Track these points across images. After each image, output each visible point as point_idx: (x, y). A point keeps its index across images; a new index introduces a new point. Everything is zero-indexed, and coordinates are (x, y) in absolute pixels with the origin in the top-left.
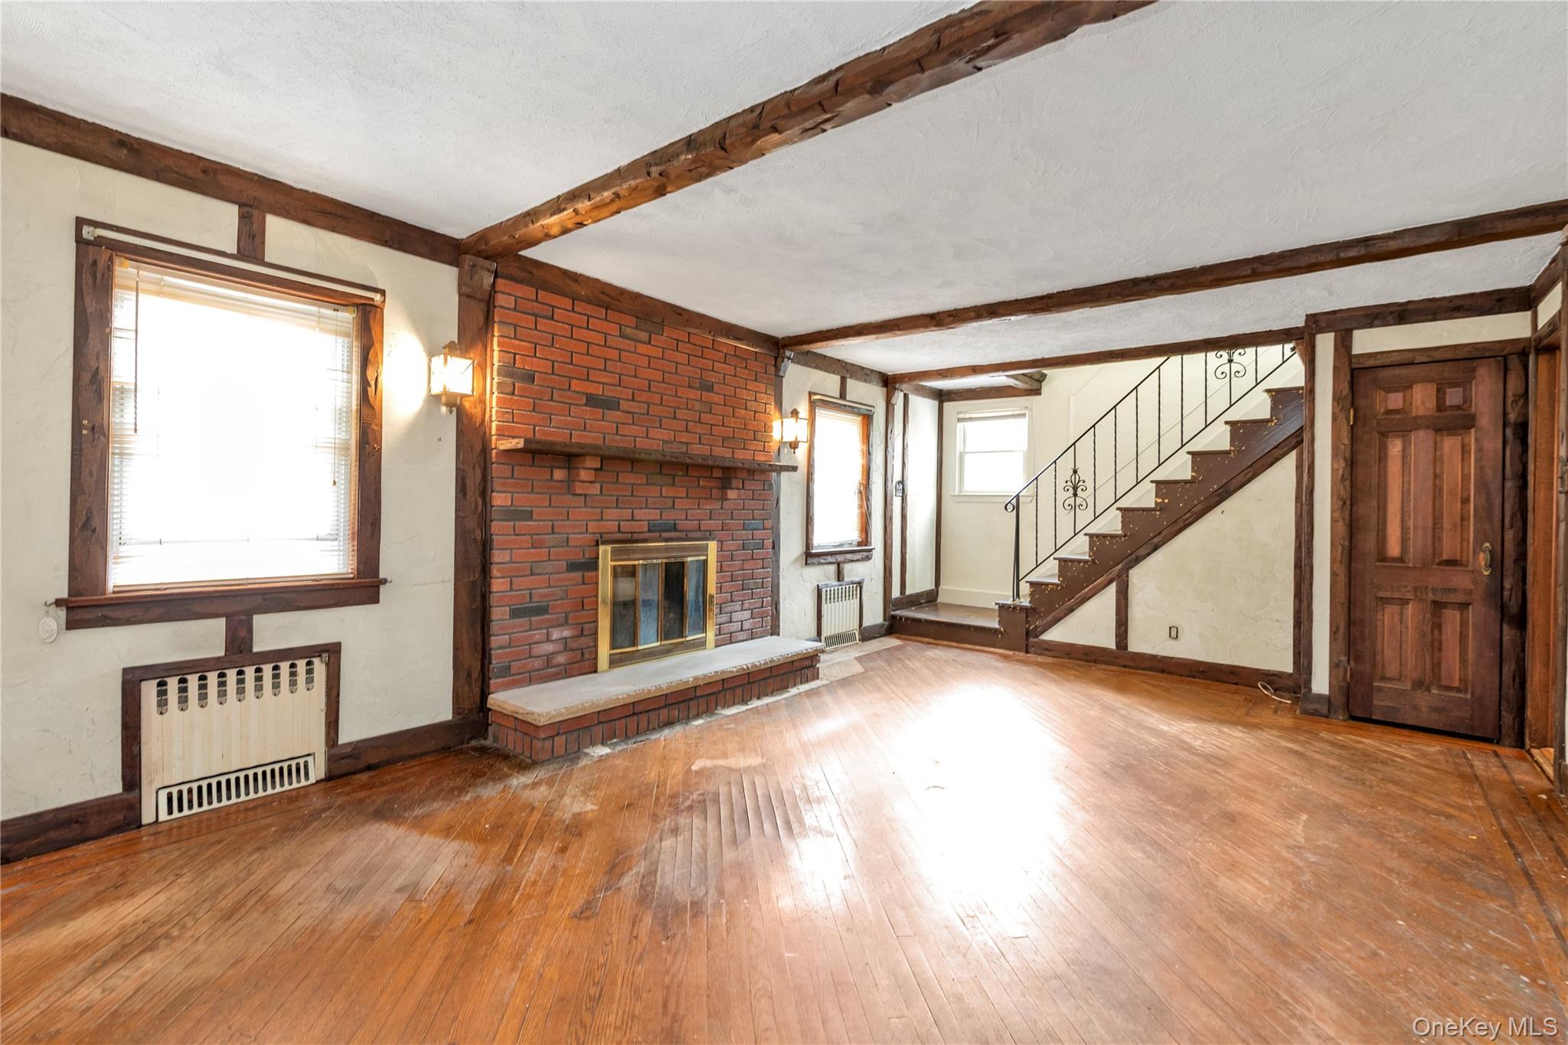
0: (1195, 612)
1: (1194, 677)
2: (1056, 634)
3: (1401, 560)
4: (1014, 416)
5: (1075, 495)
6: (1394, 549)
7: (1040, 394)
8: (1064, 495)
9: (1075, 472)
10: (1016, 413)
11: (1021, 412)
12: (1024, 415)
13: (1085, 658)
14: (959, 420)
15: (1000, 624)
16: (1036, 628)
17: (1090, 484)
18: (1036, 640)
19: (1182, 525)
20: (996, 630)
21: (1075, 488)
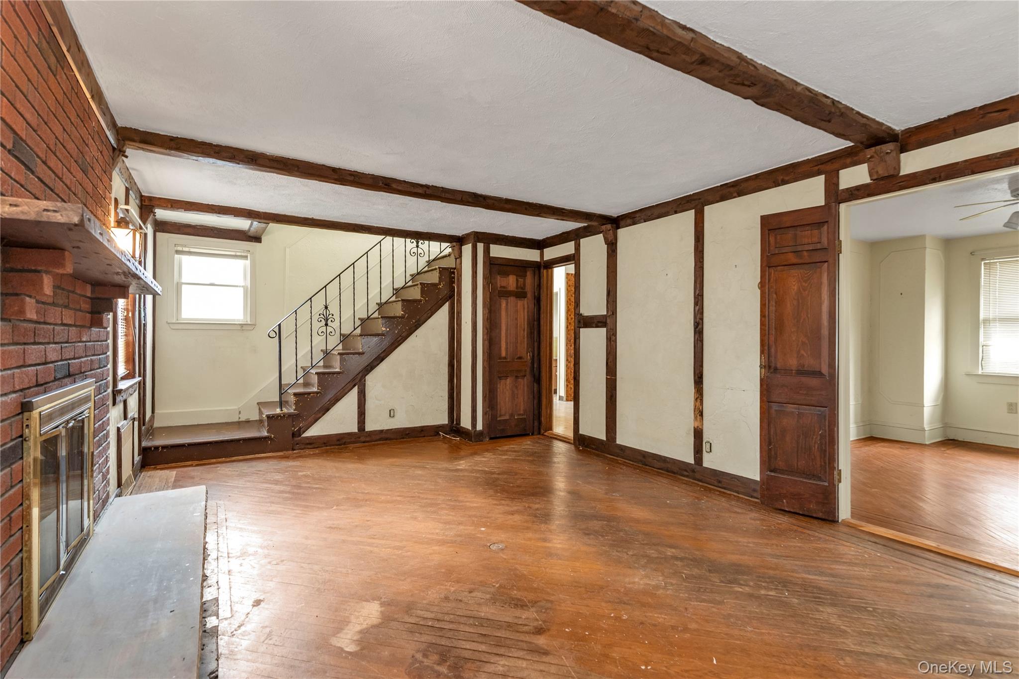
0: (403, 398)
1: (403, 438)
2: (316, 430)
3: (505, 358)
4: (236, 257)
5: (326, 325)
6: (503, 354)
7: (260, 242)
8: (318, 325)
9: (326, 308)
10: (238, 254)
11: (243, 254)
12: (246, 257)
13: (338, 443)
14: (178, 252)
15: (268, 432)
16: (300, 428)
17: (337, 317)
18: (299, 438)
19: (397, 344)
20: (265, 438)
21: (327, 320)
